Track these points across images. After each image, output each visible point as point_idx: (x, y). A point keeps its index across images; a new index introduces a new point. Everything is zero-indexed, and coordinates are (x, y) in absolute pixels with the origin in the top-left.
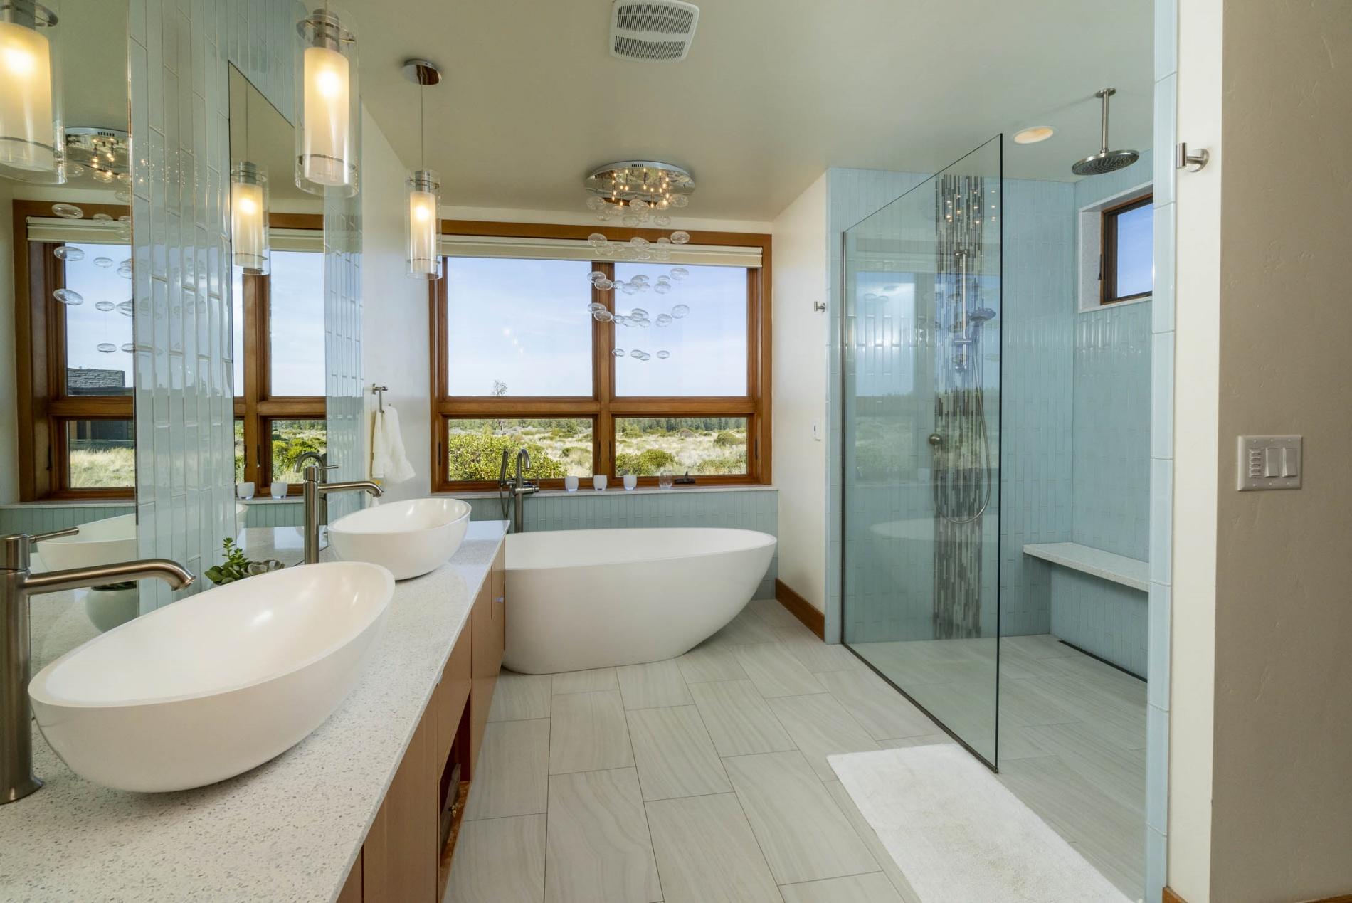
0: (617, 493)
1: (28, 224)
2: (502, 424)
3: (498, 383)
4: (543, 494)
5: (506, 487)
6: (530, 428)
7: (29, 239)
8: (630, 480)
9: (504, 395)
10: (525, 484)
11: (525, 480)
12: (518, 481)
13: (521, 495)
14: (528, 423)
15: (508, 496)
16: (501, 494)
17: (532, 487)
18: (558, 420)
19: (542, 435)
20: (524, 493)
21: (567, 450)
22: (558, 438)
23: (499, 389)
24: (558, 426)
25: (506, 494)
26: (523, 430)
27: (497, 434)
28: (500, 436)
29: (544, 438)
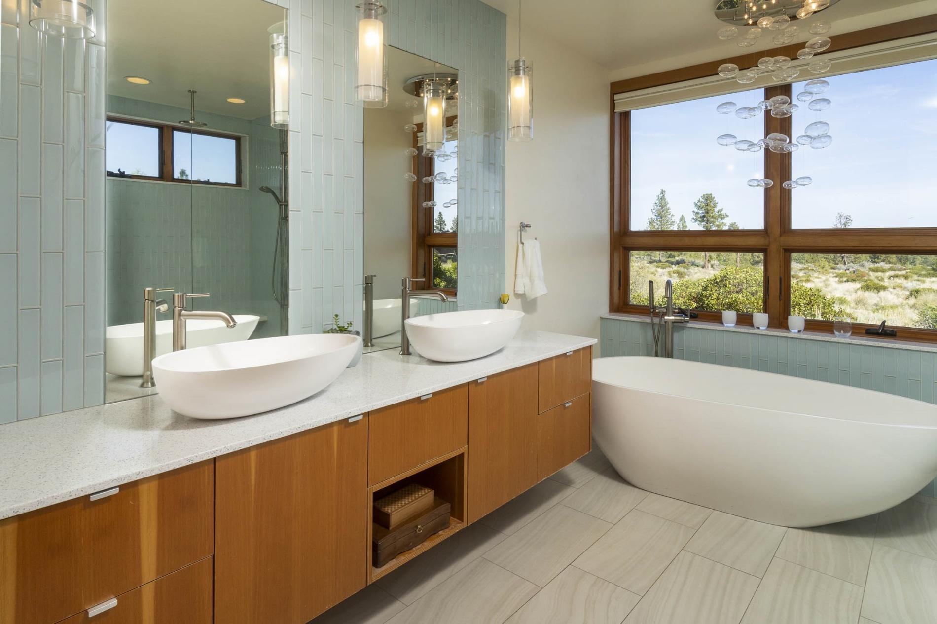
0: (782, 334)
1: (418, 137)
2: (845, 259)
3: (841, 216)
4: (693, 324)
5: (656, 314)
6: (882, 265)
7: (418, 145)
8: (796, 320)
9: (849, 228)
10: (674, 313)
11: (675, 309)
12: (669, 308)
13: (670, 324)
14: (882, 258)
15: (658, 322)
16: (652, 320)
17: (682, 316)
18: (924, 256)
19: (892, 273)
20: (674, 322)
21: (917, 291)
22: (916, 277)
23: (843, 222)
24: (925, 263)
25: (656, 320)
26: (872, 266)
27: (839, 269)
28: (841, 271)
29: (896, 276)
